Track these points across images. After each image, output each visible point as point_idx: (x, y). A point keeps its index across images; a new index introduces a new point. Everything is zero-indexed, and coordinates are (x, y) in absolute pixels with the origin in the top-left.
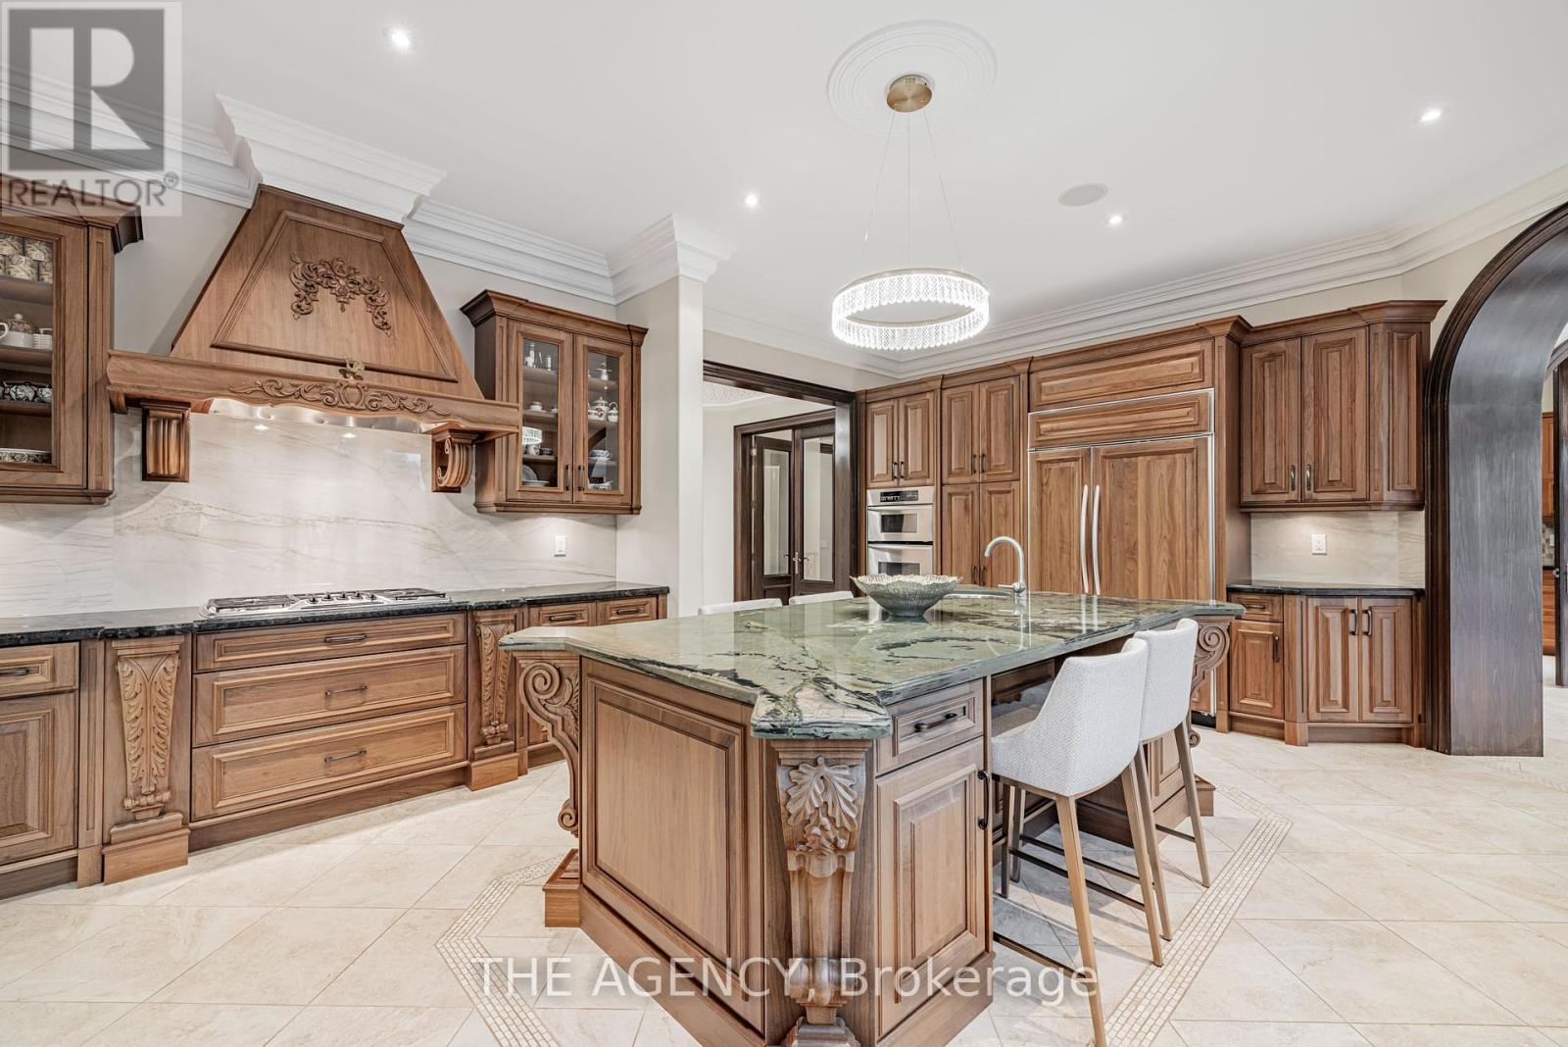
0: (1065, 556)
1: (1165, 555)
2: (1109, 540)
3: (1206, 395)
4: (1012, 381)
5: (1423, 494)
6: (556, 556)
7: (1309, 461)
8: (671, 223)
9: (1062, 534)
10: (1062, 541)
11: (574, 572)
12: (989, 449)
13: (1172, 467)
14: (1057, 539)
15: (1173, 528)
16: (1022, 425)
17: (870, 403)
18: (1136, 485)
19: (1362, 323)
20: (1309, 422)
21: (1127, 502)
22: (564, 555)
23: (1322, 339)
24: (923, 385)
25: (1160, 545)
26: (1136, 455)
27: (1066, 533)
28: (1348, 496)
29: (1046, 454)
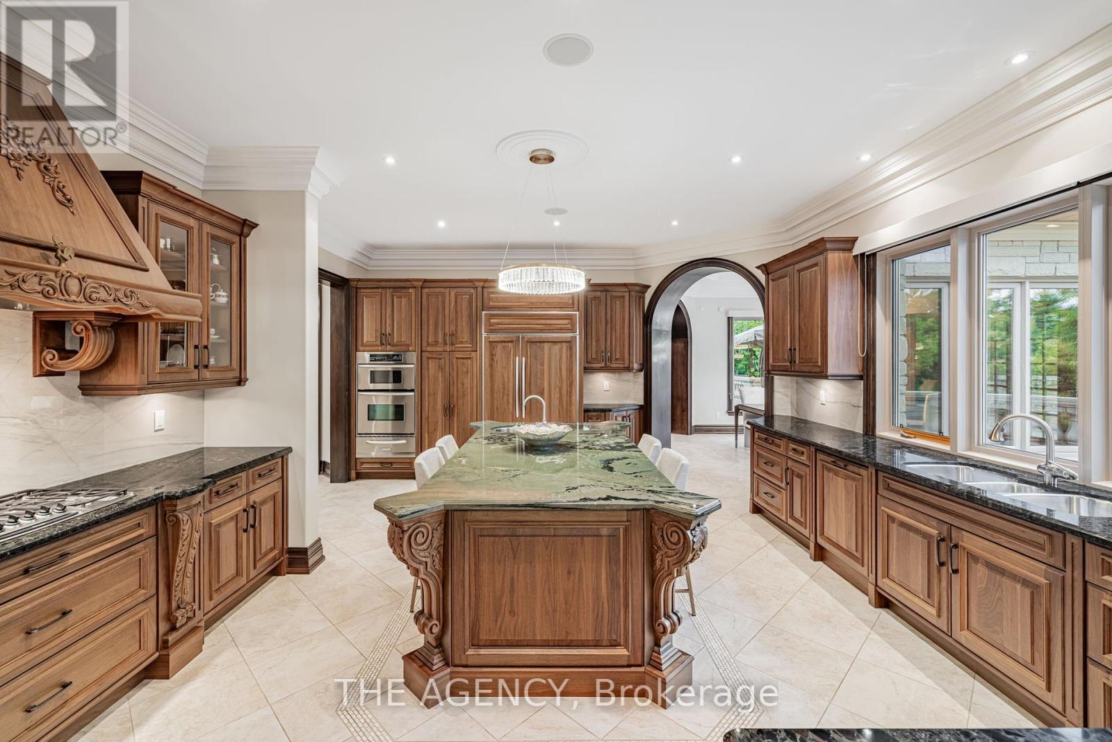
0: (506, 397)
1: (557, 395)
2: (530, 387)
3: (576, 314)
4: (472, 291)
5: (643, 365)
6: (155, 431)
7: (608, 349)
8: (316, 153)
9: (504, 384)
10: (504, 388)
11: (170, 444)
12: (456, 331)
13: (561, 350)
14: (501, 387)
15: (561, 380)
16: (478, 318)
17: (360, 288)
18: (544, 358)
19: (627, 290)
20: (609, 331)
21: (539, 367)
22: (163, 429)
23: (614, 294)
24: (408, 283)
25: (555, 389)
26: (544, 342)
27: (506, 385)
28: (622, 366)
29: (494, 337)
